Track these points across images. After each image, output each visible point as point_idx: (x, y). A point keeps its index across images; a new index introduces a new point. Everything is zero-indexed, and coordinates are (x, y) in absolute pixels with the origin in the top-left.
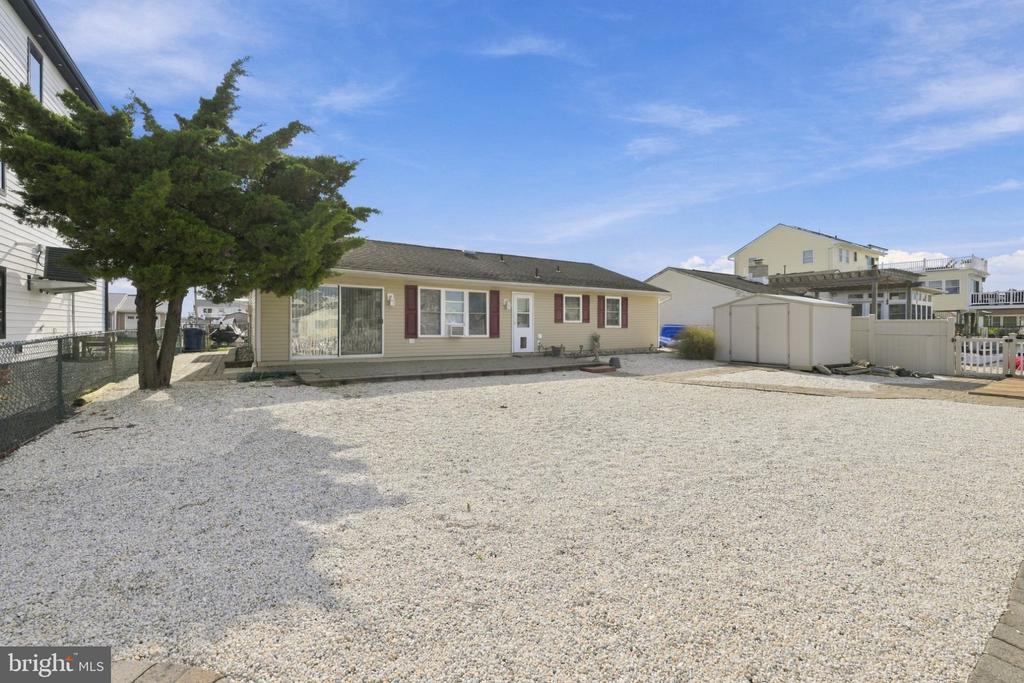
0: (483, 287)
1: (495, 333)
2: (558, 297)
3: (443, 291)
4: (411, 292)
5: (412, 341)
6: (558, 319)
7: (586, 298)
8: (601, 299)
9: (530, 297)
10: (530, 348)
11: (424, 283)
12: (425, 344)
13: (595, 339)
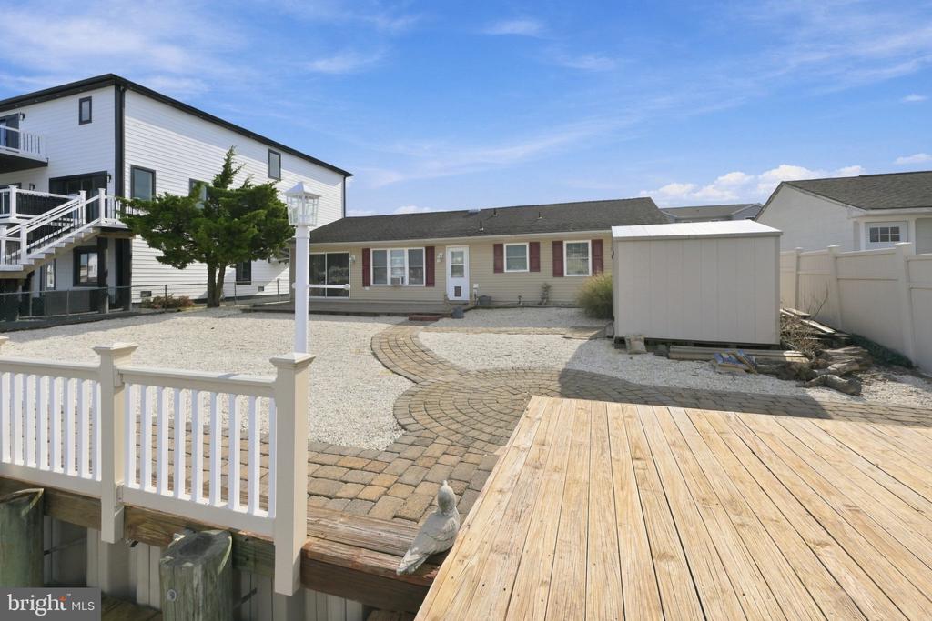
0: (420, 245)
1: (431, 282)
2: (498, 248)
3: (389, 251)
4: (366, 253)
5: (367, 288)
6: (498, 269)
7: (535, 247)
8: (557, 245)
9: (465, 250)
10: (465, 296)
11: (374, 246)
12: (376, 291)
13: (547, 288)
